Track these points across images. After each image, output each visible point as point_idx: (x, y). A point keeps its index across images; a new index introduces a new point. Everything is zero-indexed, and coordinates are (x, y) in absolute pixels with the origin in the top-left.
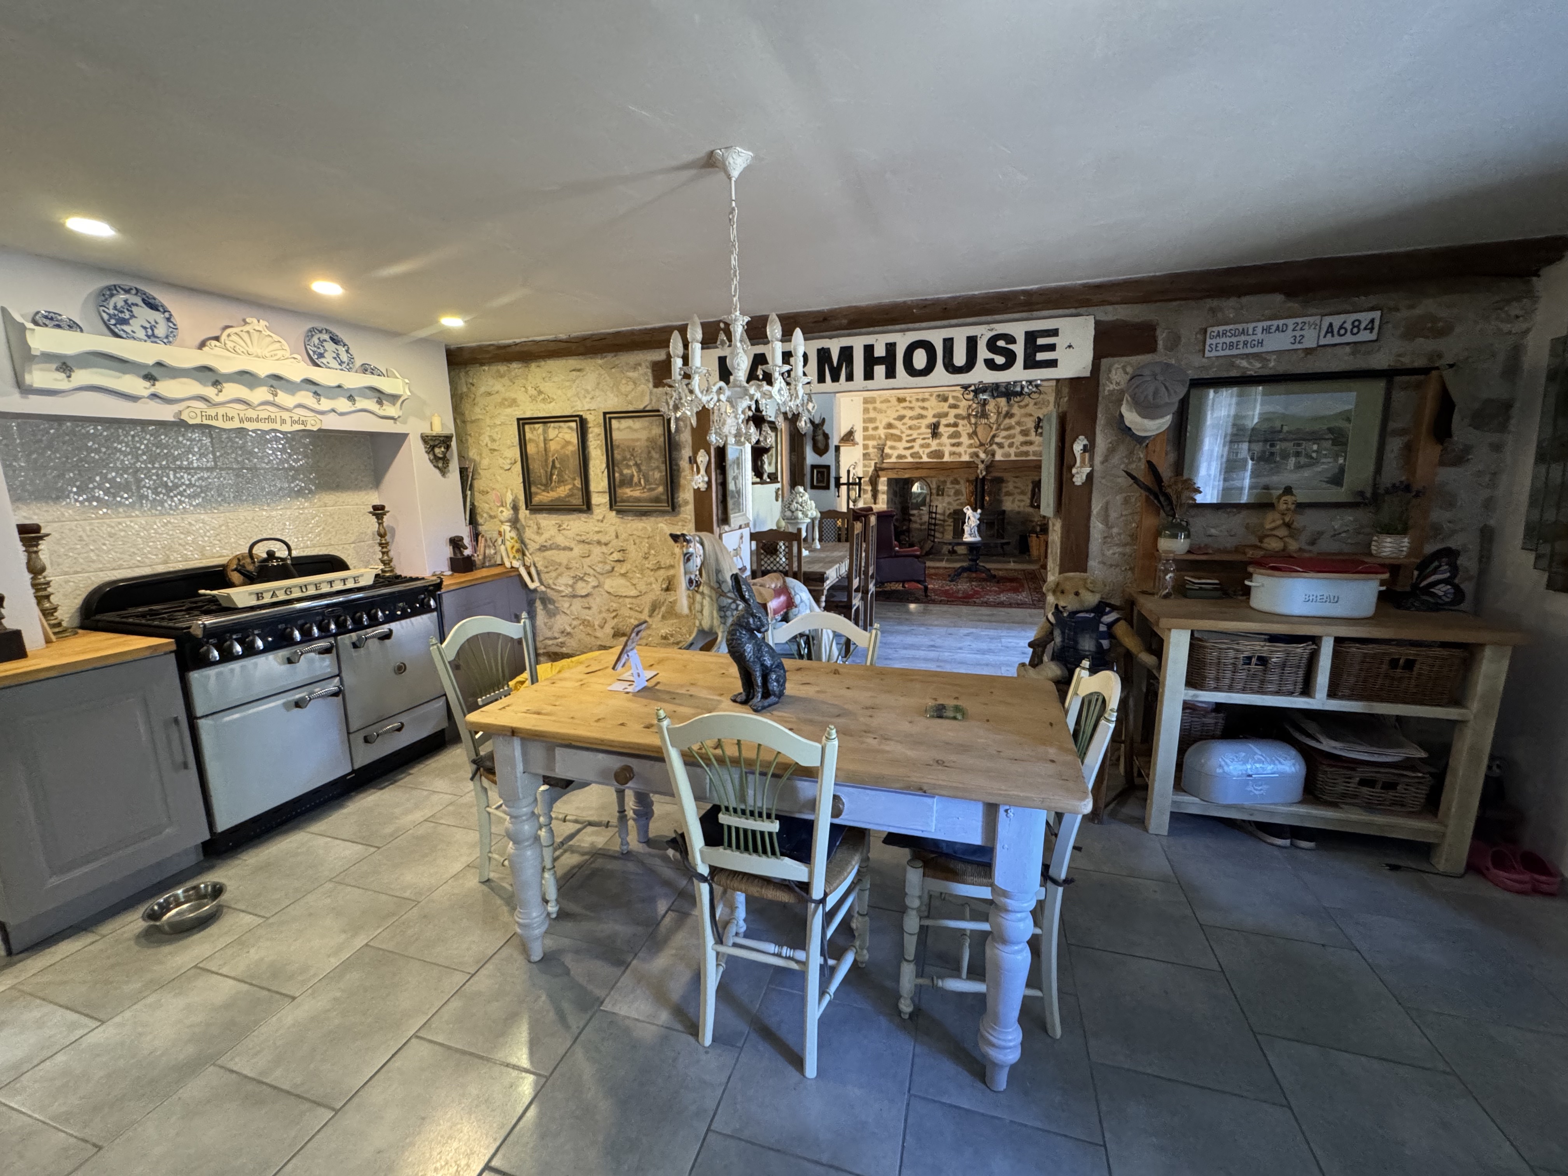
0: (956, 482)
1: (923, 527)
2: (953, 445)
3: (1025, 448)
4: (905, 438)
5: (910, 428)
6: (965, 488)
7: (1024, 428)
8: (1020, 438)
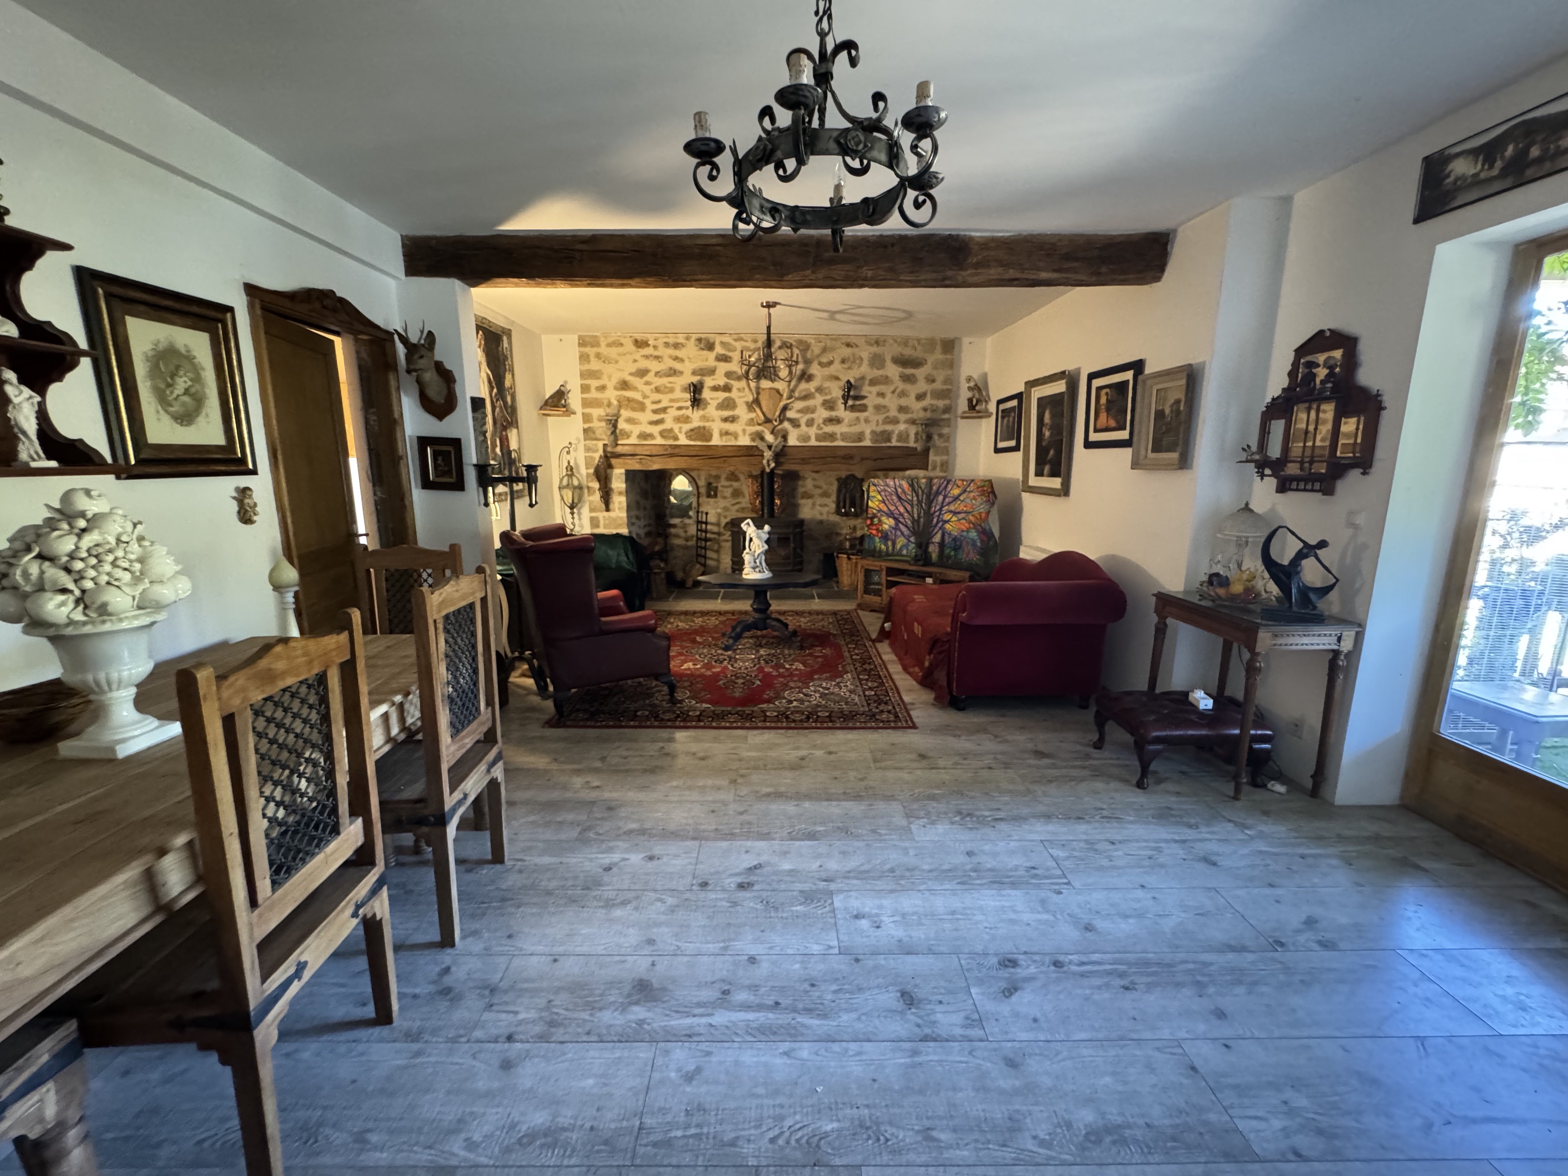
0: (733, 477)
1: (690, 543)
2: (725, 420)
3: (829, 429)
4: (650, 407)
5: (657, 390)
6: (748, 487)
7: (828, 397)
8: (822, 414)
